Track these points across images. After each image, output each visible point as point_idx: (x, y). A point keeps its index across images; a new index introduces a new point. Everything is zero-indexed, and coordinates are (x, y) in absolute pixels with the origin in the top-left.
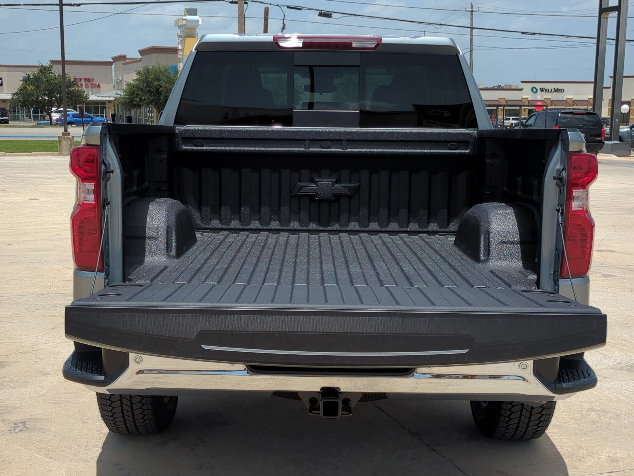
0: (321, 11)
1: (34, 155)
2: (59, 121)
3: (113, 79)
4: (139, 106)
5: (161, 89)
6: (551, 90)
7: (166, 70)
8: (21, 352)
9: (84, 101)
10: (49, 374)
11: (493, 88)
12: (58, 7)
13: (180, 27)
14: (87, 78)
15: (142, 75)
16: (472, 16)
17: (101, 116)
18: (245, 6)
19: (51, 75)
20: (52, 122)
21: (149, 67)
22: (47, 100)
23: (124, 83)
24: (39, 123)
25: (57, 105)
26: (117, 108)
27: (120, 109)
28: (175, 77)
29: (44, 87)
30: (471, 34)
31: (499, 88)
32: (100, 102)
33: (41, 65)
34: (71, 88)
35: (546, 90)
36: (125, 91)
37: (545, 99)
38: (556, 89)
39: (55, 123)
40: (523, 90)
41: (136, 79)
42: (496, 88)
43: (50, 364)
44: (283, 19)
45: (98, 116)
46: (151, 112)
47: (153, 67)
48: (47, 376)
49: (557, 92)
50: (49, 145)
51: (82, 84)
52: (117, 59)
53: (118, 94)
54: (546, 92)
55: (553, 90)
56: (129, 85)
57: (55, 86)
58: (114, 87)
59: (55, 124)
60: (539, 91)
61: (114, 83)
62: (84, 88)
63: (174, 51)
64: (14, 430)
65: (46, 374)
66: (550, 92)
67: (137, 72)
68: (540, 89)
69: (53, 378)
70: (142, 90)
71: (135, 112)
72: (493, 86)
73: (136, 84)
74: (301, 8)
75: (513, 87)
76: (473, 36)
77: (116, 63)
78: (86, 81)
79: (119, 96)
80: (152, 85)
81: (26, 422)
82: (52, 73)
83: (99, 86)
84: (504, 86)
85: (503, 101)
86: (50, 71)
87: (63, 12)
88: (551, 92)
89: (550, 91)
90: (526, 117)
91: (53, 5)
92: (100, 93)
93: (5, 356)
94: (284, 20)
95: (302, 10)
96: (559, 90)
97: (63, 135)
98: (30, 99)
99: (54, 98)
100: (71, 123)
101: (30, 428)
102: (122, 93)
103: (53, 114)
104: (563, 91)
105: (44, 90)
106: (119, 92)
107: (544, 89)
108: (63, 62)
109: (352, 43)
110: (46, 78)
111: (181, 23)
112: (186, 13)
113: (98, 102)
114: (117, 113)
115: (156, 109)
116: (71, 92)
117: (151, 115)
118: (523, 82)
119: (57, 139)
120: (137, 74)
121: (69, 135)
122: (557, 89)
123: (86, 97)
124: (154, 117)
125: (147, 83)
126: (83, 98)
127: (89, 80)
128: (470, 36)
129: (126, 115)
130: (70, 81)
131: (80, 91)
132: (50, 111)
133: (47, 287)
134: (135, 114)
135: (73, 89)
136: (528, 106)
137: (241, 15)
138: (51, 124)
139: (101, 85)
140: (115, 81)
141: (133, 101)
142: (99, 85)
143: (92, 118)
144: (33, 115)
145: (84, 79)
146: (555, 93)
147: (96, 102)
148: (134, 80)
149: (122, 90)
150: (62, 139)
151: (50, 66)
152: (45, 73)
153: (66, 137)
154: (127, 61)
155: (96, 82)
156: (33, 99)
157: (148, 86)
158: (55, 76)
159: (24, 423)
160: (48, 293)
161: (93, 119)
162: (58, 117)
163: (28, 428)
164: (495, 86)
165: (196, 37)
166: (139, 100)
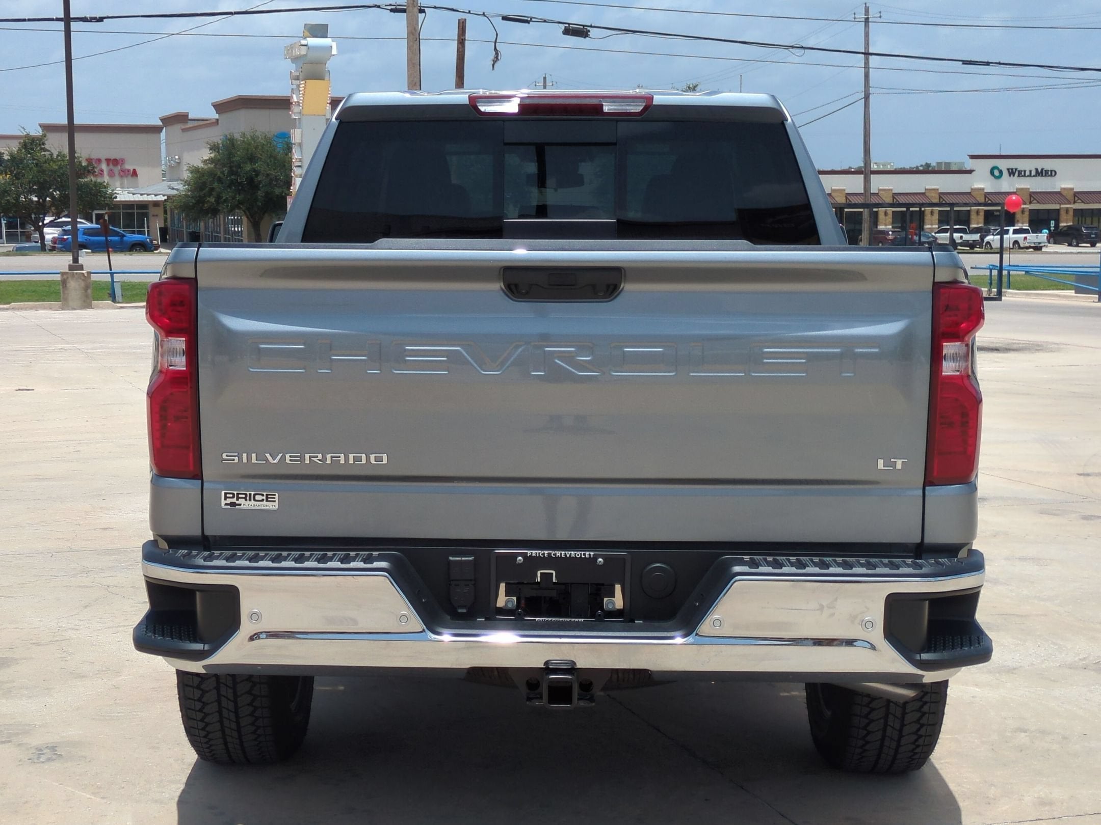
0: (567, 25)
1: (14, 309)
2: (57, 242)
3: (163, 159)
4: (214, 212)
5: (259, 178)
6: (1030, 172)
7: (269, 141)
8: (34, 644)
9: (107, 204)
10: (86, 676)
11: (915, 169)
12: (62, 23)
13: (295, 59)
14: (113, 157)
15: (220, 151)
16: (867, 29)
17: (140, 233)
18: (421, 16)
19: (43, 153)
20: (45, 244)
21: (235, 135)
22: (36, 201)
23: (185, 168)
24: (21, 247)
25: (54, 211)
26: (171, 215)
27: (176, 217)
28: (287, 154)
29: (31, 177)
30: (865, 63)
31: (927, 170)
32: (136, 204)
33: (25, 133)
34: (83, 178)
35: (1019, 171)
36: (186, 182)
37: (1017, 189)
38: (1039, 171)
39: (50, 246)
40: (973, 173)
41: (209, 160)
42: (921, 168)
43: (87, 662)
44: (494, 40)
45: (133, 232)
46: (238, 223)
47: (244, 135)
48: (83, 679)
49: (1042, 176)
50: (40, 288)
51: (102, 171)
52: (168, 121)
53: (173, 189)
54: (1019, 176)
55: (1033, 173)
56: (195, 171)
57: (51, 175)
58: (164, 175)
59: (49, 248)
60: (1005, 173)
61: (163, 167)
62: (106, 179)
63: (283, 103)
64: (39, 758)
65: (82, 677)
66: (1028, 176)
67: (210, 145)
68: (1008, 169)
69: (94, 682)
70: (220, 180)
71: (205, 224)
72: (915, 166)
73: (209, 168)
74: (529, 19)
75: (954, 168)
76: (870, 69)
77: (169, 128)
78: (111, 164)
79: (175, 192)
80: (239, 170)
81: (56, 747)
82: (45, 150)
83: (135, 173)
84: (935, 164)
85: (933, 195)
86: (43, 146)
87: (72, 33)
88: (1030, 175)
89: (1028, 173)
90: (980, 225)
91: (52, 20)
92: (138, 187)
93: (8, 650)
94: (495, 42)
95: (531, 23)
96: (1047, 172)
97: (70, 270)
98: (2, 201)
99: (48, 199)
100: (83, 246)
101: (64, 755)
102: (181, 187)
103: (46, 230)
104: (1053, 173)
105: (30, 182)
106: (176, 185)
107: (1016, 169)
108: (71, 129)
109: (602, 105)
110: (34, 159)
111: (297, 52)
112: (307, 34)
113: (133, 205)
114: (172, 226)
115: (247, 217)
116: (82, 186)
117: (236, 229)
118: (973, 157)
119: (58, 277)
120: (211, 149)
121: (83, 270)
122: (1042, 169)
123: (112, 197)
124: (243, 233)
125: (231, 167)
126: (105, 198)
127: (115, 162)
128: (863, 69)
129: (188, 230)
130: (81, 165)
131: (101, 184)
132: (40, 224)
133: (68, 540)
134: (206, 228)
135: (86, 180)
136: (986, 204)
137: (413, 35)
138: (43, 248)
139: (138, 172)
140: (166, 162)
141: (203, 203)
142: (134, 170)
143: (124, 236)
144: (6, 232)
145: (106, 160)
146: (1039, 179)
147: (129, 205)
148: (205, 162)
149: (181, 180)
150: (68, 278)
151: (44, 135)
152: (32, 149)
153: (76, 273)
154: (190, 124)
155: (129, 166)
156: (8, 201)
157: (231, 172)
158: (52, 155)
159: (53, 748)
160: (71, 550)
161: (125, 238)
162: (56, 235)
163: (61, 755)
164: (919, 165)
165: (327, 78)
166: (215, 201)
